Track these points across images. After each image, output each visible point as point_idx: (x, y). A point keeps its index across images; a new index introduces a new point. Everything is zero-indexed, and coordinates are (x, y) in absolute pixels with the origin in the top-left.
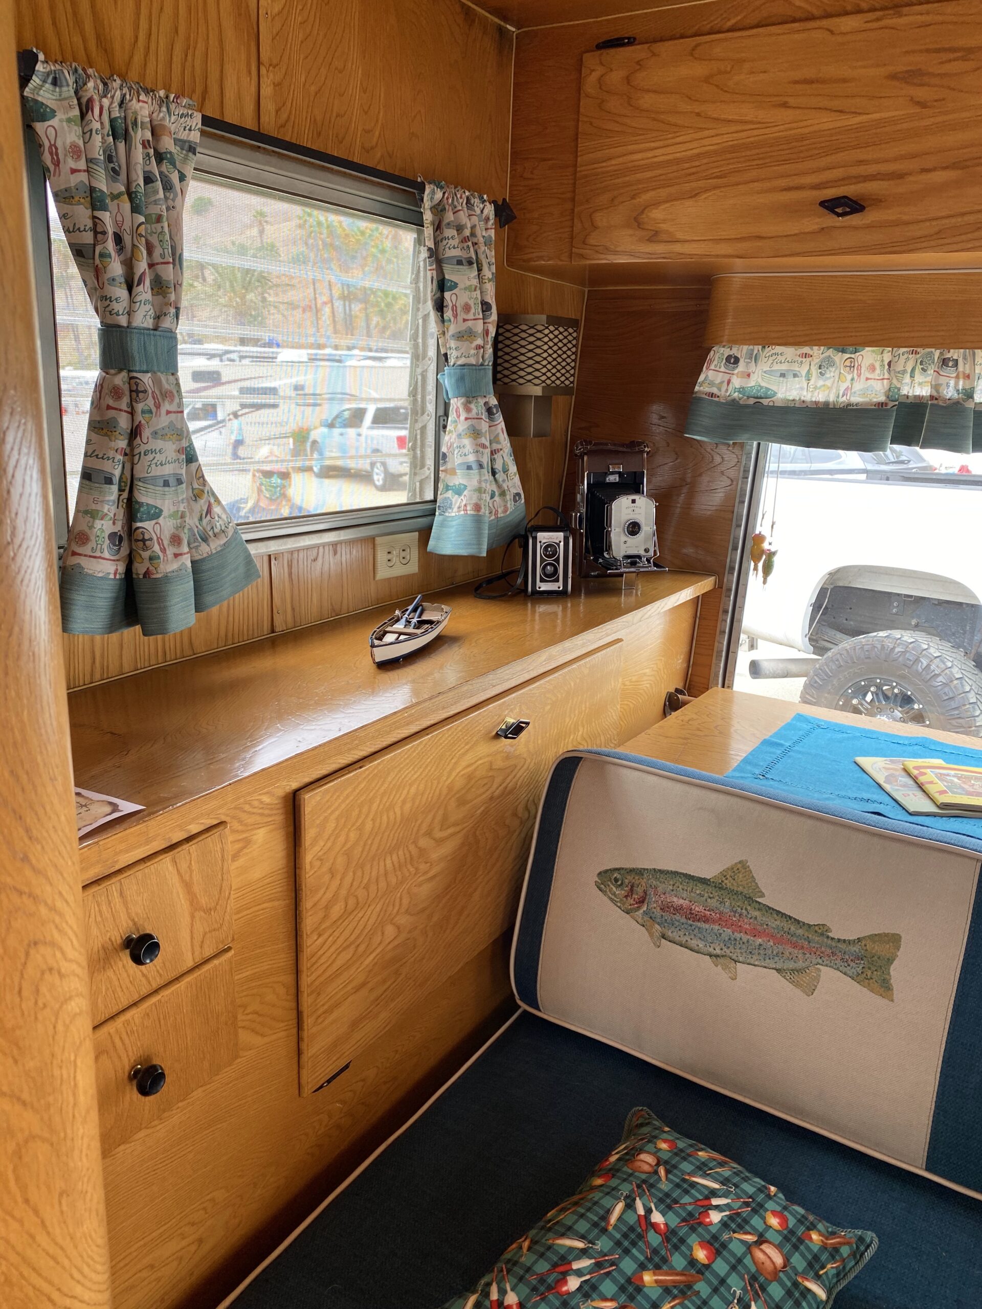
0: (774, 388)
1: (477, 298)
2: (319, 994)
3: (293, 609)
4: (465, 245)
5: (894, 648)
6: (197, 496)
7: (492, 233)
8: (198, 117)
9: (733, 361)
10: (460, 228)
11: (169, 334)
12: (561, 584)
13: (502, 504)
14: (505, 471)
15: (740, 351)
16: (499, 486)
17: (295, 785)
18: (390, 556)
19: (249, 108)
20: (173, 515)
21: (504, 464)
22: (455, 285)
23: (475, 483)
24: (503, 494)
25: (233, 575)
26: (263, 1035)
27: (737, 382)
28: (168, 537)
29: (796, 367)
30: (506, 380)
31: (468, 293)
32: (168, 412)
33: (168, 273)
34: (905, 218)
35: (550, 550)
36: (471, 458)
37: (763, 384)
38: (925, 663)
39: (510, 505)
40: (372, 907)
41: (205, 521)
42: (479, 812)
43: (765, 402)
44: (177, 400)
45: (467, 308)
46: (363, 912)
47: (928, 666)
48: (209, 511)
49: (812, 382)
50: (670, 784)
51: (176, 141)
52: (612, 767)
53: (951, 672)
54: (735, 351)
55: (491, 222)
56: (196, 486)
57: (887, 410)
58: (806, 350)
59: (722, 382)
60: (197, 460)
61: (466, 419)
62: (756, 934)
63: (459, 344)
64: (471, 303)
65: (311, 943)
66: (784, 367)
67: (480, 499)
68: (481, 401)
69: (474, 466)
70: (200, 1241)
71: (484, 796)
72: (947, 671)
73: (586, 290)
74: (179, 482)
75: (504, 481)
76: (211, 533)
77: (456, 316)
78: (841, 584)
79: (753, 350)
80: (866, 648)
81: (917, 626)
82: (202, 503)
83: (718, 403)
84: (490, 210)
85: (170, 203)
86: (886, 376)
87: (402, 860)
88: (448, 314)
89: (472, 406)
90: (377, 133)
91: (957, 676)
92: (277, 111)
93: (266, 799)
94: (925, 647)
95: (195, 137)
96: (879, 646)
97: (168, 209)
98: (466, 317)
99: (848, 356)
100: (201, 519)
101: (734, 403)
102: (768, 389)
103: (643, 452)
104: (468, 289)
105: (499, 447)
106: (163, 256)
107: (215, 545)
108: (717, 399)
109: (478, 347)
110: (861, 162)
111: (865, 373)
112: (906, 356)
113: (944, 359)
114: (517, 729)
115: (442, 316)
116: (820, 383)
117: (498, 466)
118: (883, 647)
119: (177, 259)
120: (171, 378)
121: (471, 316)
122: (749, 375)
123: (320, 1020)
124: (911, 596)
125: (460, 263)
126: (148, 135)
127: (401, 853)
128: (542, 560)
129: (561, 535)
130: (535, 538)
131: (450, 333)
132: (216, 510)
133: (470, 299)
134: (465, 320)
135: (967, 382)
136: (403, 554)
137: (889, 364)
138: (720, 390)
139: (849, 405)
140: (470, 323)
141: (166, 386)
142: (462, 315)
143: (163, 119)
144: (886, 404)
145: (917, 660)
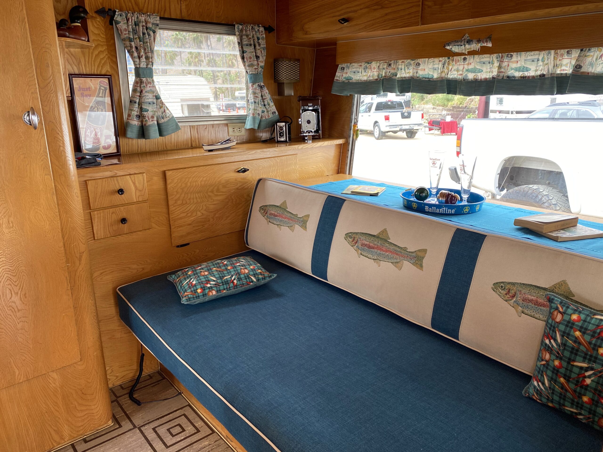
0: (352, 76)
3: (199, 141)
4: (249, 40)
6: (161, 107)
8: (158, 18)
9: (343, 69)
10: (247, 36)
11: (151, 69)
13: (267, 114)
14: (269, 105)
16: (267, 109)
17: (165, 169)
18: (234, 130)
19: (178, 12)
20: (153, 111)
21: (268, 103)
22: (246, 52)
23: (253, 107)
24: (268, 112)
25: (172, 128)
27: (344, 75)
28: (150, 116)
29: (358, 70)
31: (250, 53)
32: (150, 87)
33: (150, 55)
35: (281, 128)
36: (253, 100)
37: (350, 76)
38: (540, 197)
39: (271, 116)
41: (163, 114)
42: (232, 191)
43: (350, 81)
44: (152, 84)
45: (250, 58)
48: (164, 111)
49: (362, 74)
51: (153, 24)
53: (551, 202)
54: (343, 66)
56: (160, 105)
57: (378, 81)
58: (360, 64)
59: (340, 76)
60: (160, 98)
61: (252, 89)
62: (285, 218)
63: (249, 68)
64: (252, 56)
66: (354, 70)
67: (254, 112)
68: (257, 84)
69: (253, 102)
71: (235, 187)
72: (549, 201)
73: (316, 49)
74: (154, 103)
75: (269, 108)
76: (165, 117)
77: (247, 60)
78: (516, 166)
79: (348, 65)
81: (549, 183)
82: (162, 109)
83: (339, 82)
86: (378, 70)
87: (202, 196)
89: (254, 86)
90: (221, 12)
92: (188, 11)
93: (157, 170)
94: (541, 191)
95: (158, 22)
96: (522, 191)
97: (149, 40)
99: (369, 65)
100: (162, 113)
101: (343, 82)
102: (351, 77)
103: (319, 99)
104: (251, 52)
105: (266, 97)
106: (148, 51)
107: (166, 120)
108: (339, 81)
109: (256, 69)
110: (348, 8)
111: (373, 70)
112: (382, 64)
113: (389, 64)
114: (245, 171)
115: (244, 60)
116: (365, 74)
117: (266, 103)
118: (524, 190)
119: (152, 51)
120: (151, 79)
121: (252, 60)
122: (347, 73)
123: (176, 228)
124: (545, 170)
125: (247, 45)
126: (144, 24)
127: (201, 194)
128: (279, 131)
129: (284, 124)
130: (277, 125)
131: (247, 65)
132: (167, 111)
133: (251, 55)
134: (250, 61)
135: (394, 70)
136: (239, 130)
137: (379, 67)
138: (339, 78)
139: (370, 80)
140: (252, 62)
141: (149, 81)
142: (249, 60)
143: (148, 19)
144: (378, 79)
145: (537, 196)
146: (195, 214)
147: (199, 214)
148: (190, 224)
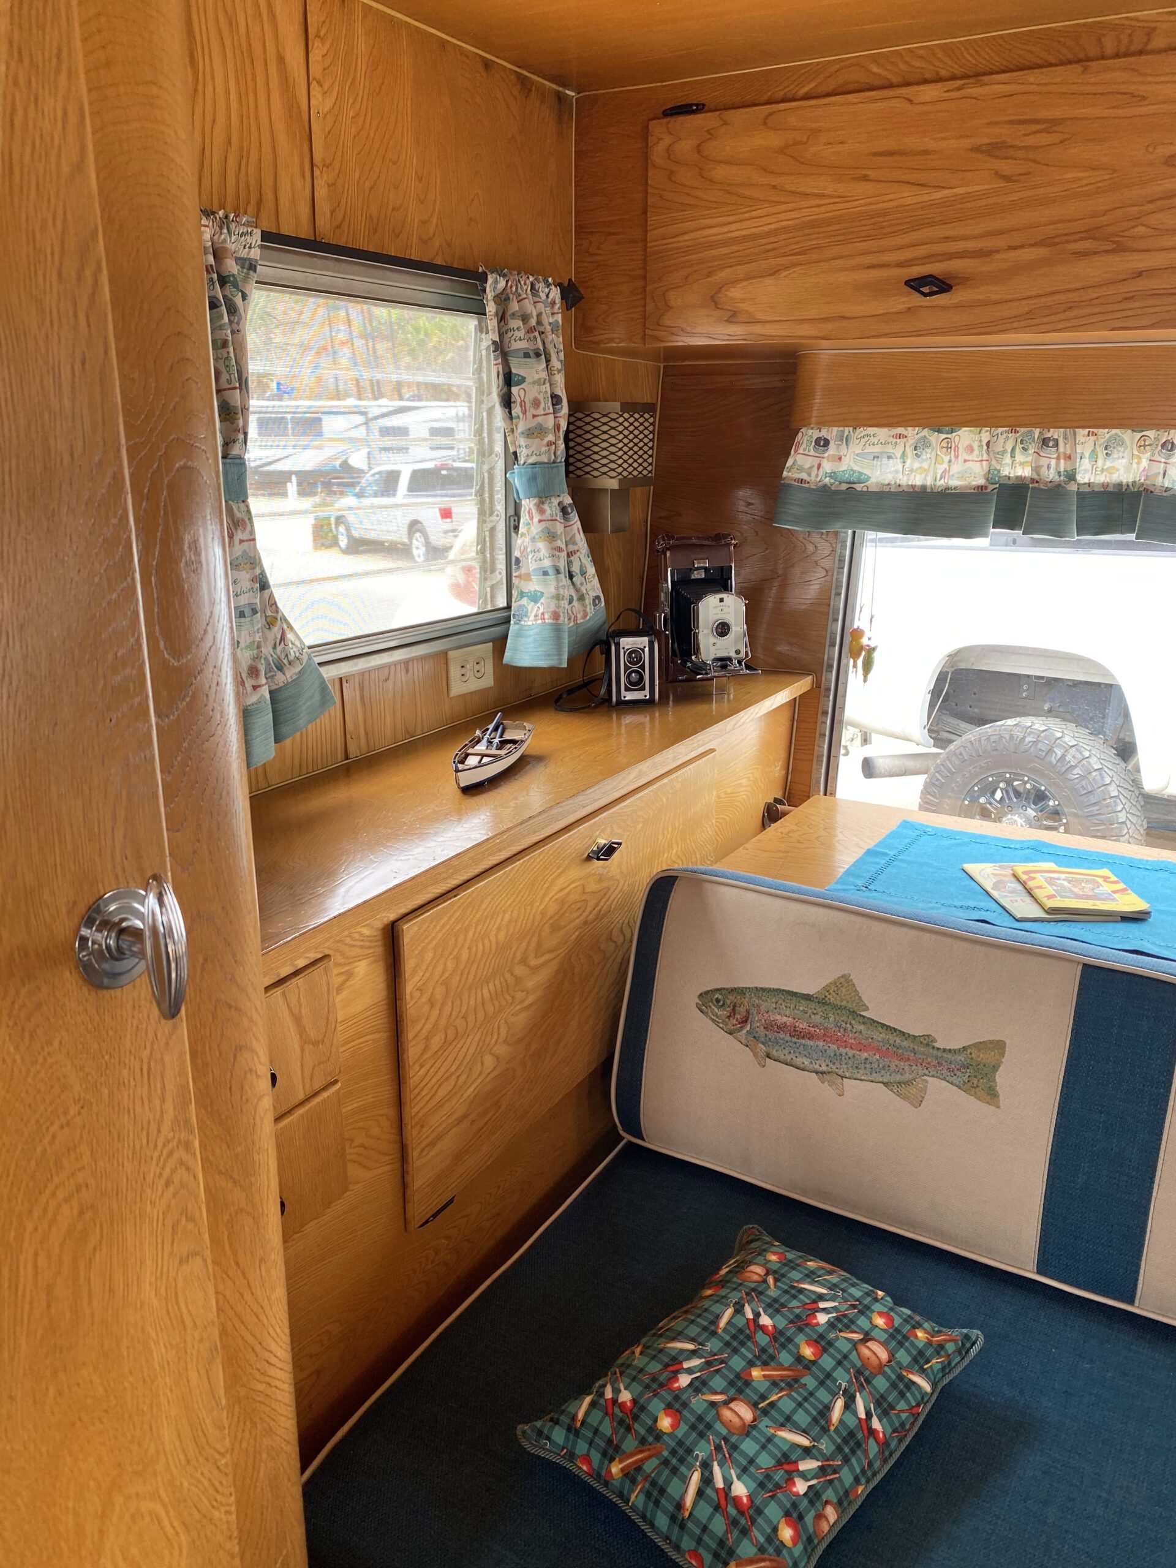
0: (867, 472)
1: (546, 392)
2: (422, 1126)
3: (367, 734)
4: (532, 335)
5: (1024, 737)
6: (270, 623)
7: (559, 317)
8: (257, 234)
9: (823, 443)
10: (525, 318)
11: (238, 461)
12: (647, 692)
13: (582, 609)
14: (583, 573)
15: (830, 433)
16: (577, 590)
17: (392, 916)
18: (463, 671)
19: (304, 212)
20: (249, 647)
21: (581, 566)
22: (523, 380)
23: (552, 589)
24: (581, 598)
25: (308, 704)
26: (369, 1169)
27: (827, 466)
28: (246, 669)
29: (889, 449)
30: (579, 473)
31: (536, 387)
32: (241, 541)
33: (236, 397)
34: (994, 297)
35: (635, 656)
36: (547, 563)
37: (856, 468)
38: (1059, 753)
39: (590, 610)
40: (471, 1037)
41: (279, 649)
42: (574, 937)
43: (858, 487)
44: (249, 528)
45: (536, 403)
46: (462, 1042)
47: (1063, 756)
48: (283, 638)
49: (908, 462)
50: (768, 899)
51: (237, 259)
52: (709, 886)
53: (1089, 763)
54: (824, 433)
55: (558, 305)
56: (269, 613)
57: (987, 494)
58: (900, 430)
59: (812, 467)
60: (269, 587)
61: (540, 521)
62: (861, 1048)
63: (529, 441)
64: (541, 397)
65: (415, 1075)
66: (877, 449)
67: (559, 607)
68: (555, 501)
69: (551, 571)
70: (318, 1373)
71: (578, 921)
72: (1084, 762)
73: (662, 365)
74: (254, 611)
75: (582, 584)
76: (285, 661)
77: (524, 412)
78: (963, 666)
79: (843, 432)
80: (992, 739)
81: (1050, 711)
82: (276, 631)
83: (809, 490)
84: (555, 293)
85: (235, 326)
86: (985, 457)
87: (499, 990)
88: (516, 410)
89: (546, 507)
90: (434, 222)
91: (1096, 767)
92: (332, 212)
93: (366, 931)
94: (1059, 735)
95: (255, 254)
96: (1007, 736)
97: (233, 333)
98: (536, 413)
99: (944, 436)
100: (275, 647)
101: (825, 488)
102: (861, 473)
103: (730, 544)
104: (540, 382)
105: (576, 548)
106: (229, 381)
107: (291, 673)
108: (807, 485)
109: (550, 444)
110: (947, 239)
111: (963, 455)
112: (1005, 435)
113: (1044, 440)
114: (609, 850)
115: (510, 413)
116: (916, 465)
117: (575, 568)
118: (1011, 736)
119: (243, 383)
120: (242, 505)
121: (541, 411)
122: (840, 459)
123: (425, 1153)
124: (1042, 678)
125: (526, 355)
126: (211, 259)
127: (497, 982)
128: (626, 668)
129: (645, 640)
130: (618, 645)
131: (520, 430)
132: (290, 636)
133: (539, 393)
134: (534, 416)
135: (1068, 463)
136: (477, 667)
137: (988, 444)
138: (809, 475)
139: (948, 488)
140: (540, 419)
141: (238, 515)
142: (531, 411)
143: (225, 241)
144: (986, 488)
145: (1050, 751)
146: (477, 1069)
147: (489, 1061)
148: (465, 1116)
